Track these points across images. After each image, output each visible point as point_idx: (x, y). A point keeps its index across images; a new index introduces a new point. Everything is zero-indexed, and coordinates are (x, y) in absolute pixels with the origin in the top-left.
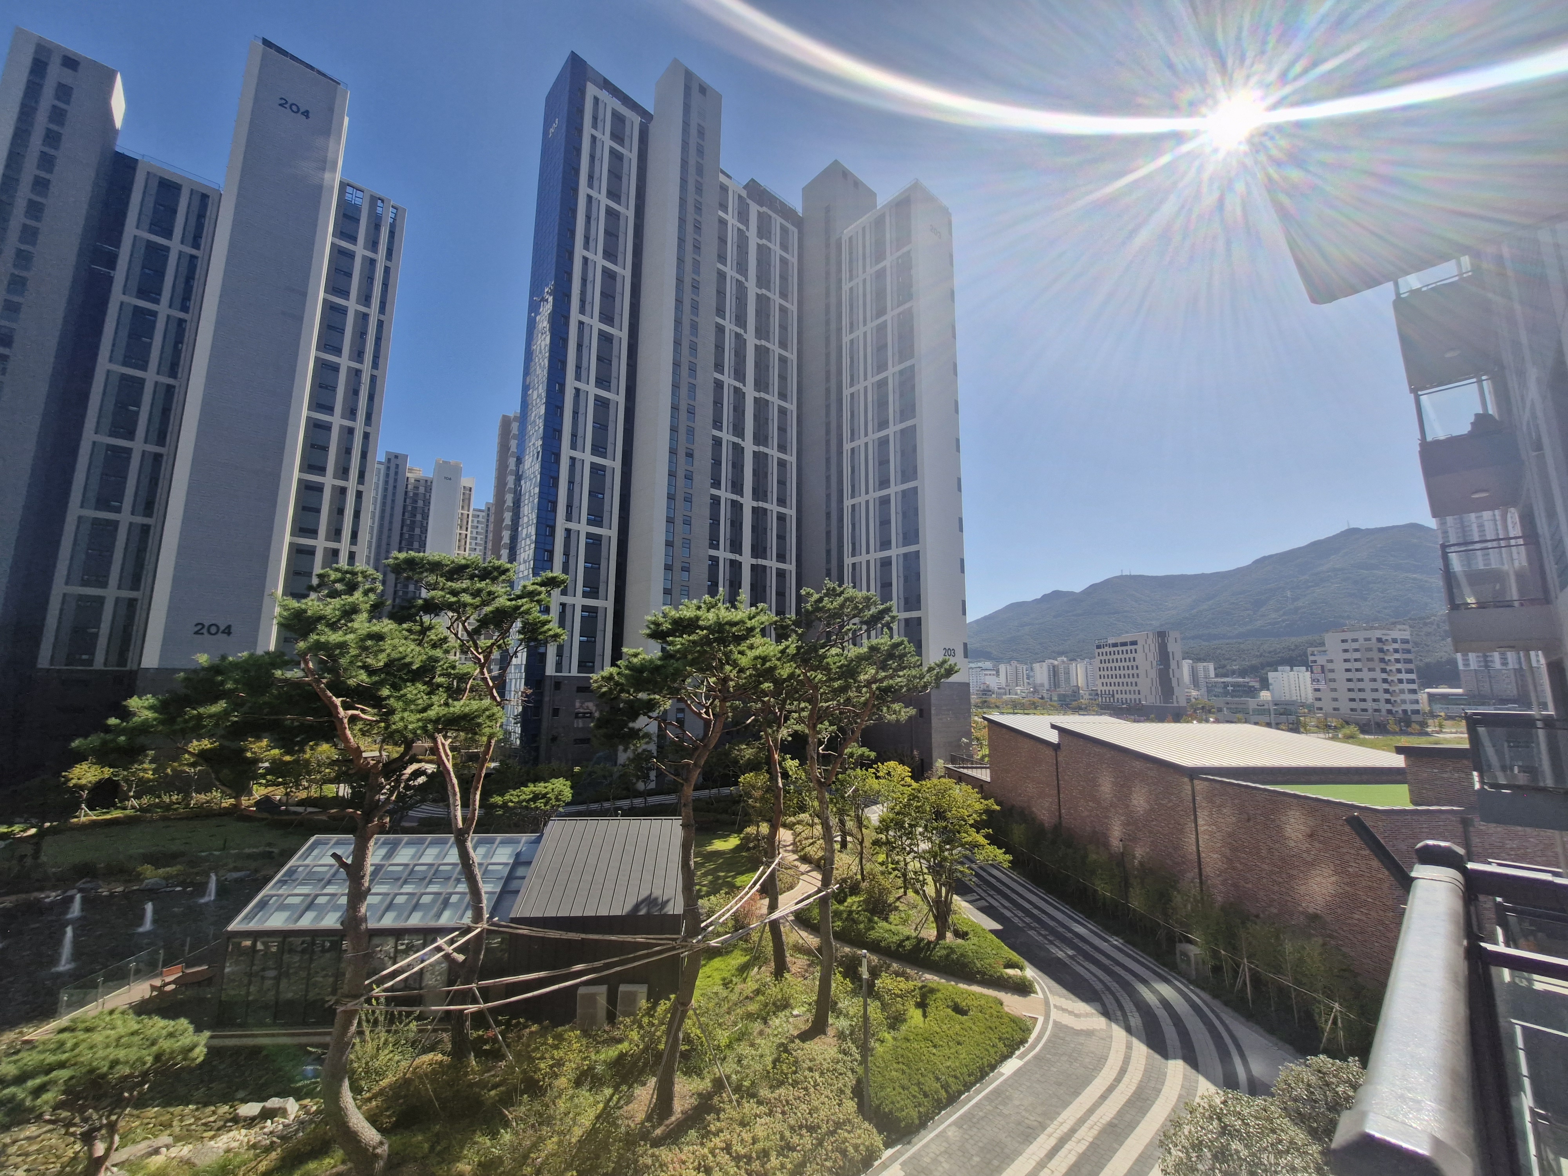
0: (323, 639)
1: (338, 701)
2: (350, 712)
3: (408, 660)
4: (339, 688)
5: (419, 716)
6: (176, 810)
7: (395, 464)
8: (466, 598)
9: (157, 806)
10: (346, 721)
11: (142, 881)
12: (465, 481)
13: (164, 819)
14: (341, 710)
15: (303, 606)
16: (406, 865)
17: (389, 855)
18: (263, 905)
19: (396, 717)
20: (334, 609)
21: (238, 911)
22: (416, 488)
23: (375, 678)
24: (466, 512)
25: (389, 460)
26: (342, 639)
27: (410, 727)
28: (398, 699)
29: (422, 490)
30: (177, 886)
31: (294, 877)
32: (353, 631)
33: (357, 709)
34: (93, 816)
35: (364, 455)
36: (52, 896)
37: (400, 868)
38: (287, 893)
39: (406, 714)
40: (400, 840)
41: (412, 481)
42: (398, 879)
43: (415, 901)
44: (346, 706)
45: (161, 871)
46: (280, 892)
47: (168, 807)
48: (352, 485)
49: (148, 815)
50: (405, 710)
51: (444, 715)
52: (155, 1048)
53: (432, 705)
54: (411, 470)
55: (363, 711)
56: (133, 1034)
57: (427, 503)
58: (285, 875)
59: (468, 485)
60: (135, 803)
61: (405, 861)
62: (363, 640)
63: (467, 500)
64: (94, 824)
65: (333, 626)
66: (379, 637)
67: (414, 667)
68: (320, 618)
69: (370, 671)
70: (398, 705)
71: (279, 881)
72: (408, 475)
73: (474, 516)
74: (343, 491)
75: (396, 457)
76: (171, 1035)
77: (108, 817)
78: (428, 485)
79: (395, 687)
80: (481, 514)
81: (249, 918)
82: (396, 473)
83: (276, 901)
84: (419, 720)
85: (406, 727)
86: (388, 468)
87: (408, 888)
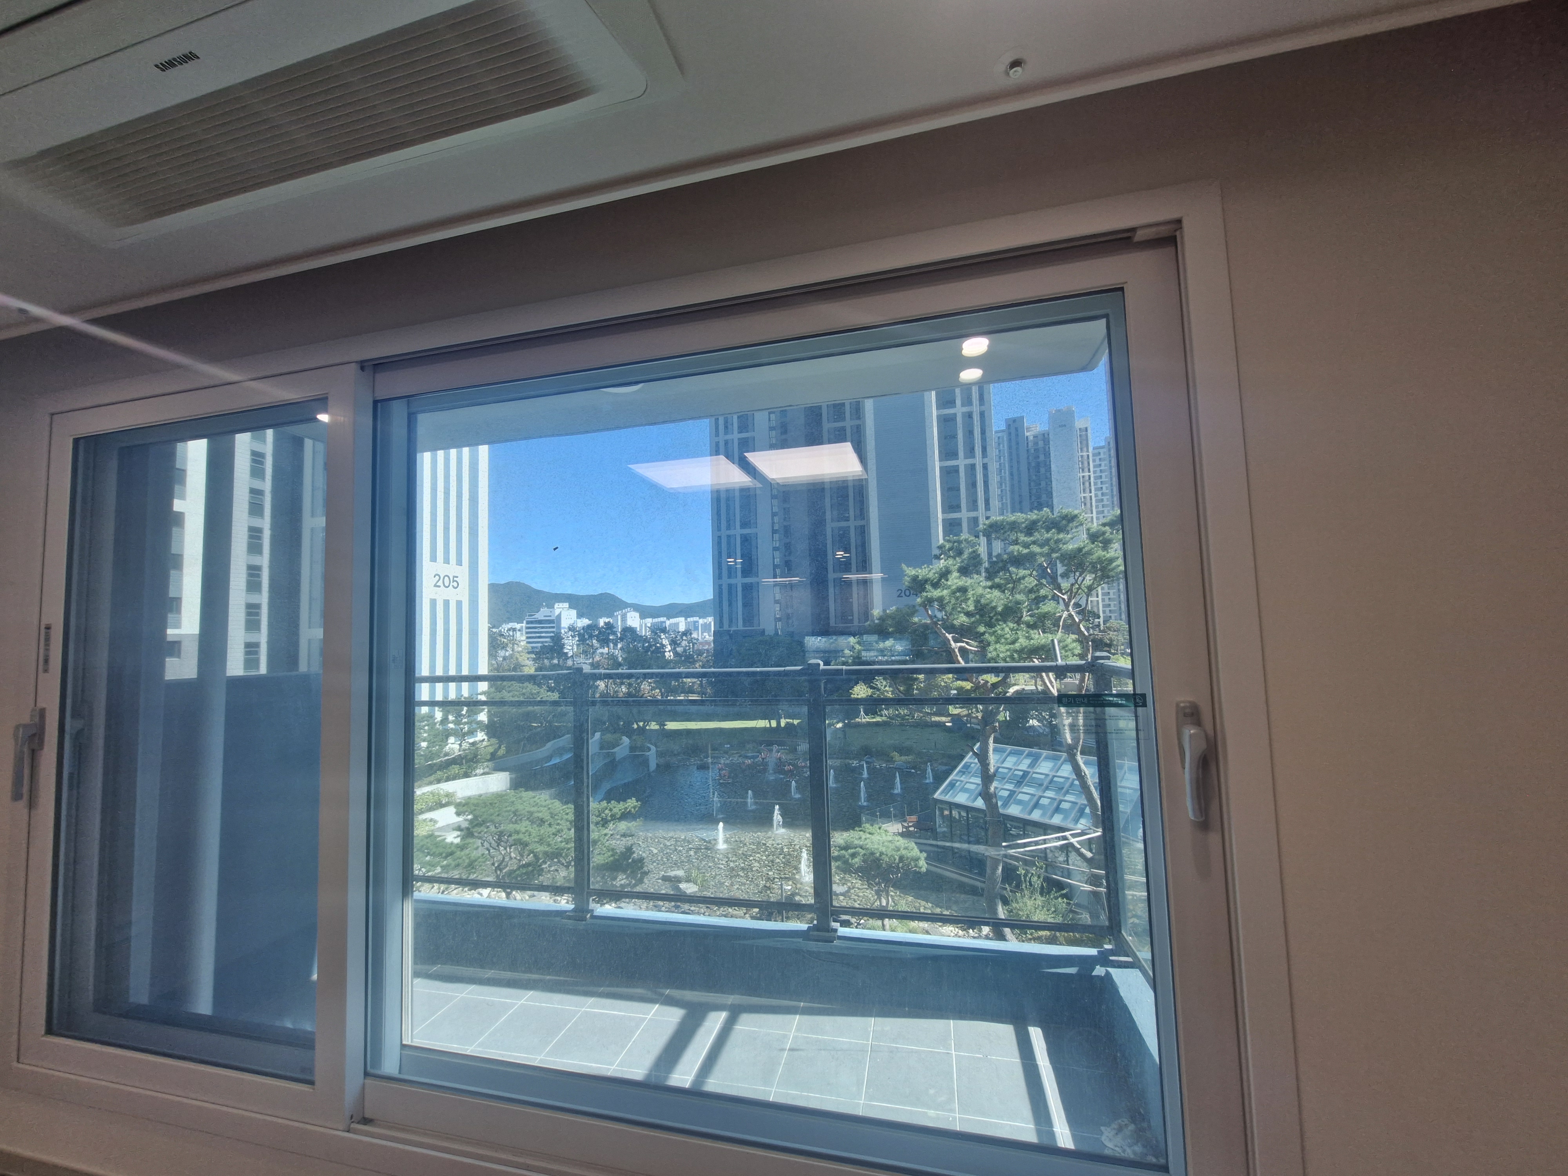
0: (929, 595)
1: (950, 636)
2: (959, 644)
3: (994, 604)
4: (951, 628)
5: (1007, 647)
6: (908, 719)
7: (1014, 426)
8: (1036, 549)
9: (897, 716)
10: (957, 650)
11: (895, 761)
12: (1079, 424)
13: (902, 725)
14: (952, 642)
15: (917, 574)
16: (1047, 775)
17: (1032, 765)
18: (952, 785)
19: (991, 648)
20: (934, 573)
21: (938, 788)
22: (1036, 444)
23: (973, 619)
24: (1085, 454)
25: (1009, 426)
26: (940, 594)
27: (1001, 655)
28: (992, 634)
29: (1041, 444)
30: (912, 769)
31: (969, 770)
32: (949, 587)
33: (963, 642)
34: (868, 719)
35: (983, 432)
36: (855, 763)
37: (1043, 777)
38: (966, 780)
39: (998, 646)
40: (1041, 755)
41: (1031, 438)
42: (1041, 785)
43: (1055, 804)
44: (956, 641)
45: (903, 758)
46: (962, 779)
47: (903, 718)
48: (978, 461)
49: (894, 721)
50: (996, 642)
51: (1026, 647)
52: (899, 853)
53: (1018, 638)
54: (1028, 429)
55: (967, 643)
56: (890, 841)
57: (1047, 455)
58: (963, 767)
59: (1083, 426)
60: (886, 712)
61: (1046, 771)
62: (954, 593)
63: (1084, 441)
64: (869, 724)
65: (936, 585)
66: (963, 590)
67: (1000, 609)
68: (926, 581)
69: (968, 614)
70: (992, 639)
71: (960, 771)
72: (1027, 434)
73: (1094, 455)
74: (973, 467)
75: (1014, 421)
76: (906, 848)
77: (874, 720)
78: (1045, 438)
79: (990, 625)
80: (1102, 451)
81: (946, 792)
82: (1017, 435)
83: (960, 785)
84: (1007, 650)
85: (998, 656)
86: (1010, 434)
87: (1050, 794)
